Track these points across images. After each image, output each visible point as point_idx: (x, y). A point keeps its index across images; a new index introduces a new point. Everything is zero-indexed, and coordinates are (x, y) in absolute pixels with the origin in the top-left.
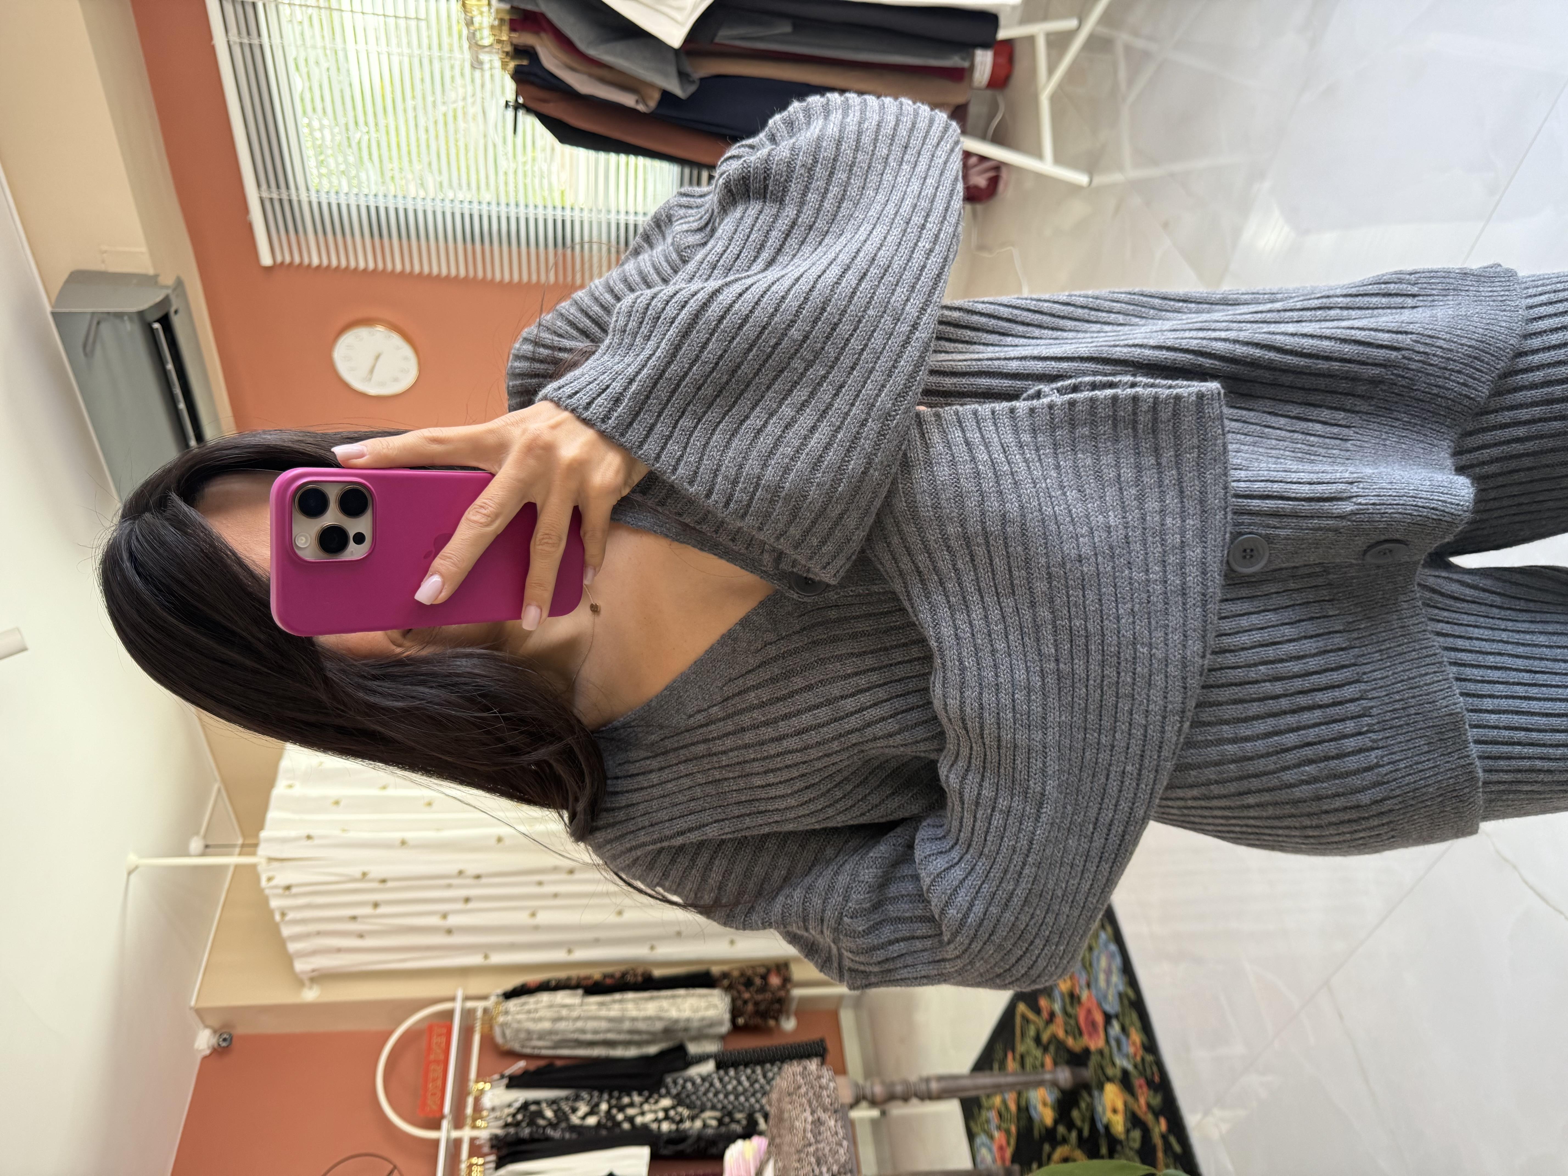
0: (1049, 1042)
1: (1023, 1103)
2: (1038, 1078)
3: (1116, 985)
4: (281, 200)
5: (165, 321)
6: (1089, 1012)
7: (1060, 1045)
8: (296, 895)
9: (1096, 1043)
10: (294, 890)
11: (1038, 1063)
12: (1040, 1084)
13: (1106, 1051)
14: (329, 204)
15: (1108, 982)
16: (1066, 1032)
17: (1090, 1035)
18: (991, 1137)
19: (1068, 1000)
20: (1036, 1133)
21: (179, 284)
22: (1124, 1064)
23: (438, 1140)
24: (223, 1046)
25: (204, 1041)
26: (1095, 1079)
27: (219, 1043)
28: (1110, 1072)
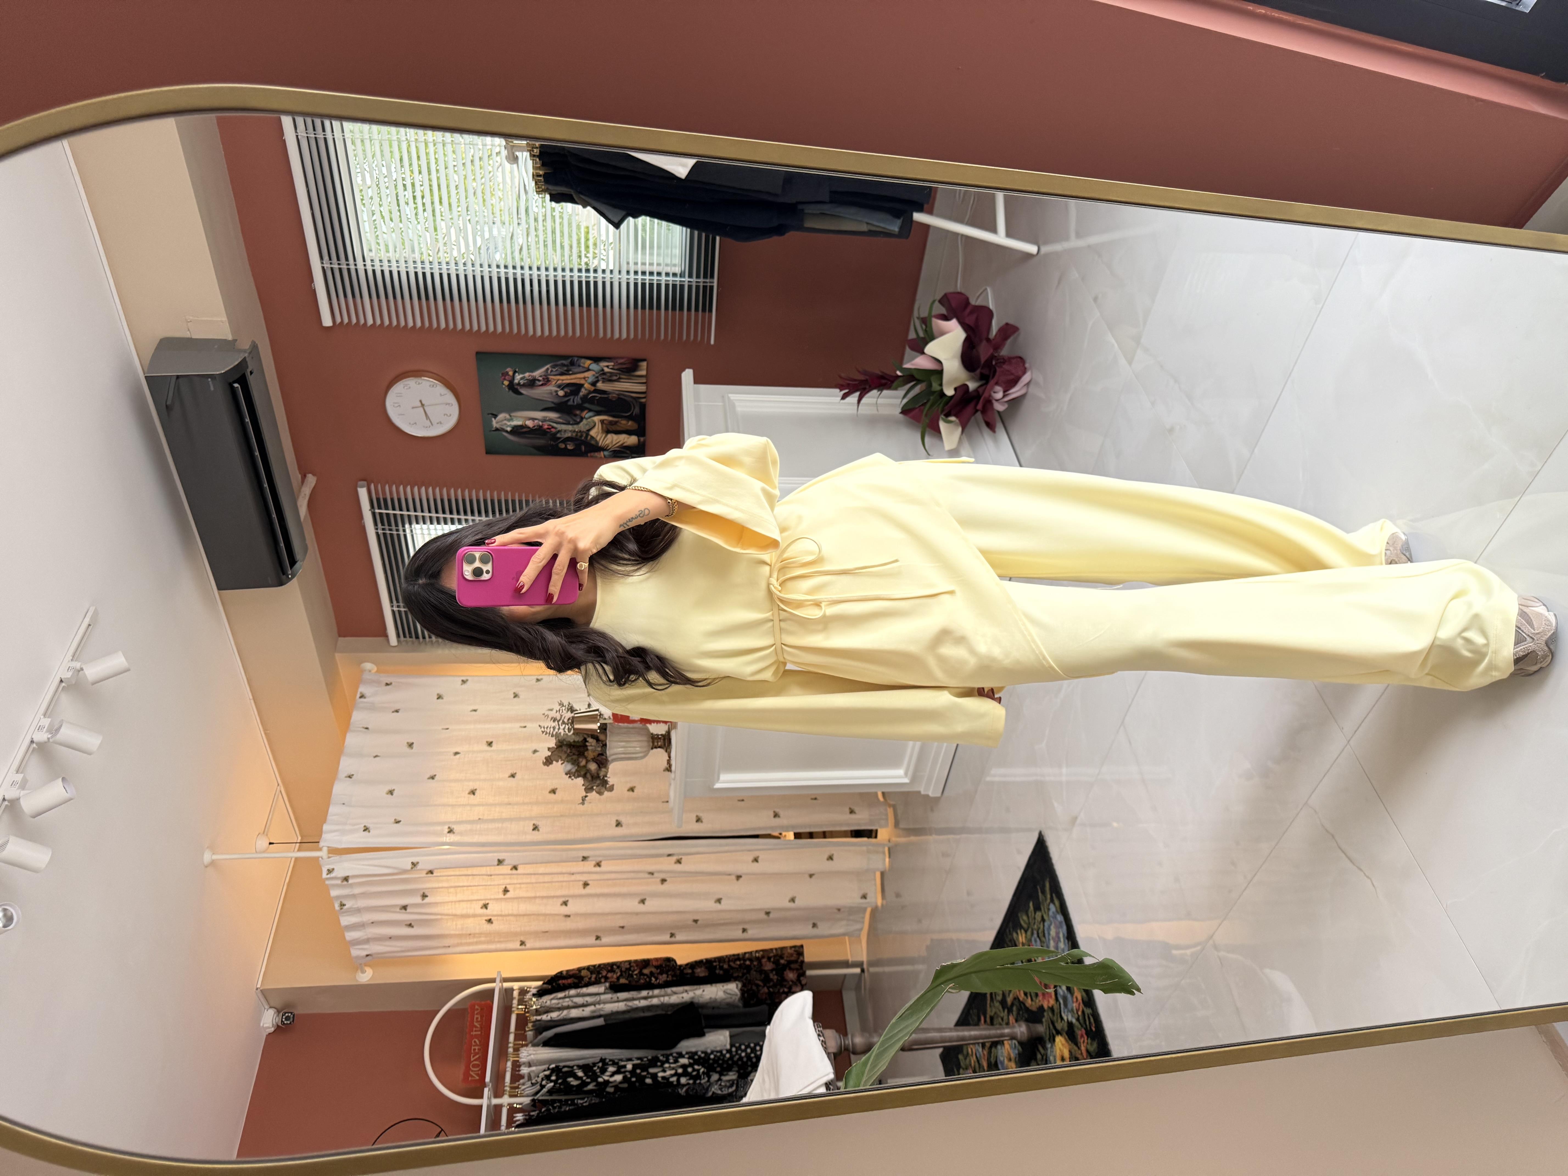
0: (1012, 1004)
1: (993, 1060)
2: (999, 1032)
3: (1062, 948)
4: (340, 269)
5: (243, 381)
7: (1021, 1006)
8: (351, 885)
9: (1048, 1002)
10: (351, 881)
11: (1004, 1021)
13: (1056, 1007)
14: (382, 271)
15: (1057, 947)
16: (1026, 994)
17: (1043, 994)
21: (254, 347)
22: (1070, 1018)
23: (480, 1107)
24: (287, 1024)
25: (269, 1020)
26: (1048, 1033)
27: (282, 1021)
28: (1059, 1026)
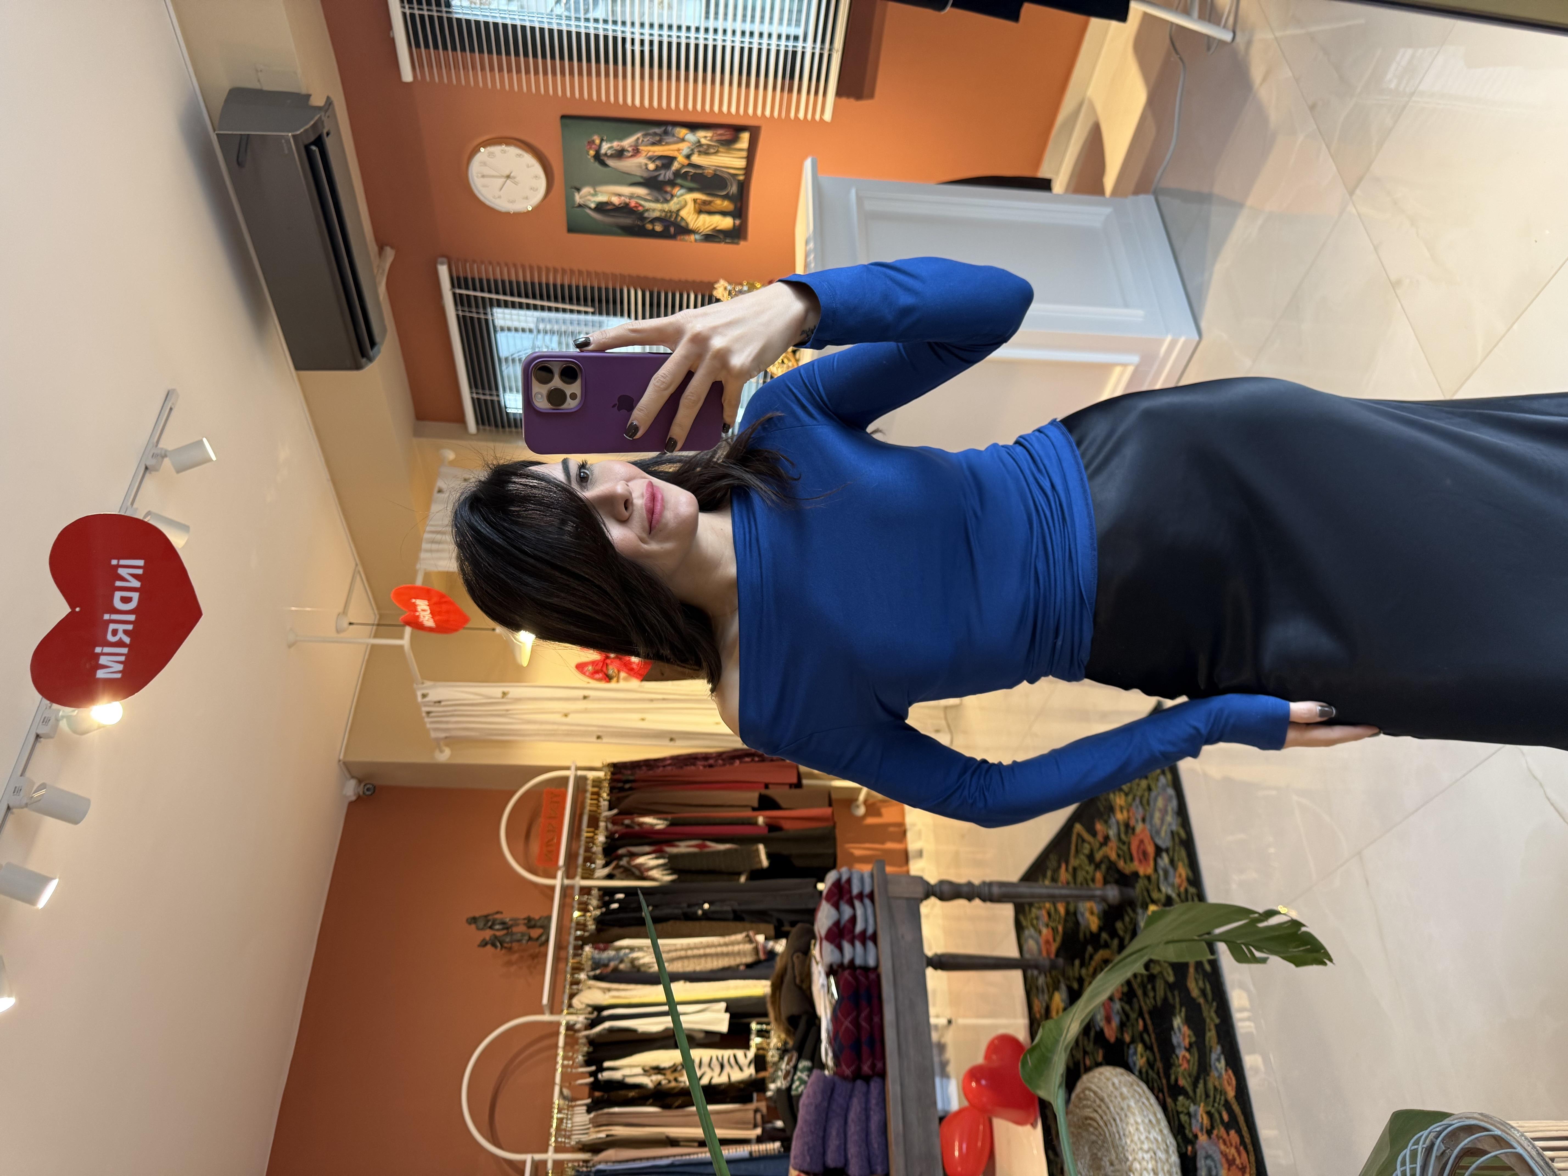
0: (1101, 862)
1: (1072, 908)
2: (1090, 893)
3: (1170, 825)
5: (320, 142)
6: (1142, 842)
7: (1111, 865)
9: (1145, 870)
11: (1089, 877)
12: (1091, 898)
13: (1154, 877)
15: (1162, 820)
16: (1119, 856)
17: (1140, 861)
18: (1040, 932)
19: (1122, 829)
20: (1081, 935)
21: (329, 105)
22: (1170, 891)
23: (552, 888)
24: (368, 796)
25: (351, 789)
26: (1140, 898)
27: (364, 793)
28: (1155, 895)
